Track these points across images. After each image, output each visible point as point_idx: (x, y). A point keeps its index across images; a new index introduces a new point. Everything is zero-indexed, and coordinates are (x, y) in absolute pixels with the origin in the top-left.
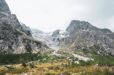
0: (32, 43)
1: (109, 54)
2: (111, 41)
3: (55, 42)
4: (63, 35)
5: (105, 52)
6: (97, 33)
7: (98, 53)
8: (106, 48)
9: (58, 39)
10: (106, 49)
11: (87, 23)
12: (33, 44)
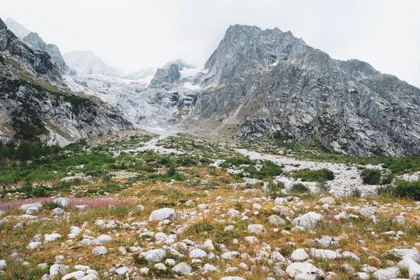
0: (49, 101)
1: (375, 152)
2: (377, 106)
3: (162, 107)
4: (196, 81)
5: (359, 144)
6: (327, 74)
7: (336, 149)
8: (363, 129)
9: (175, 98)
10: (362, 135)
11: (287, 38)
12: (56, 105)
